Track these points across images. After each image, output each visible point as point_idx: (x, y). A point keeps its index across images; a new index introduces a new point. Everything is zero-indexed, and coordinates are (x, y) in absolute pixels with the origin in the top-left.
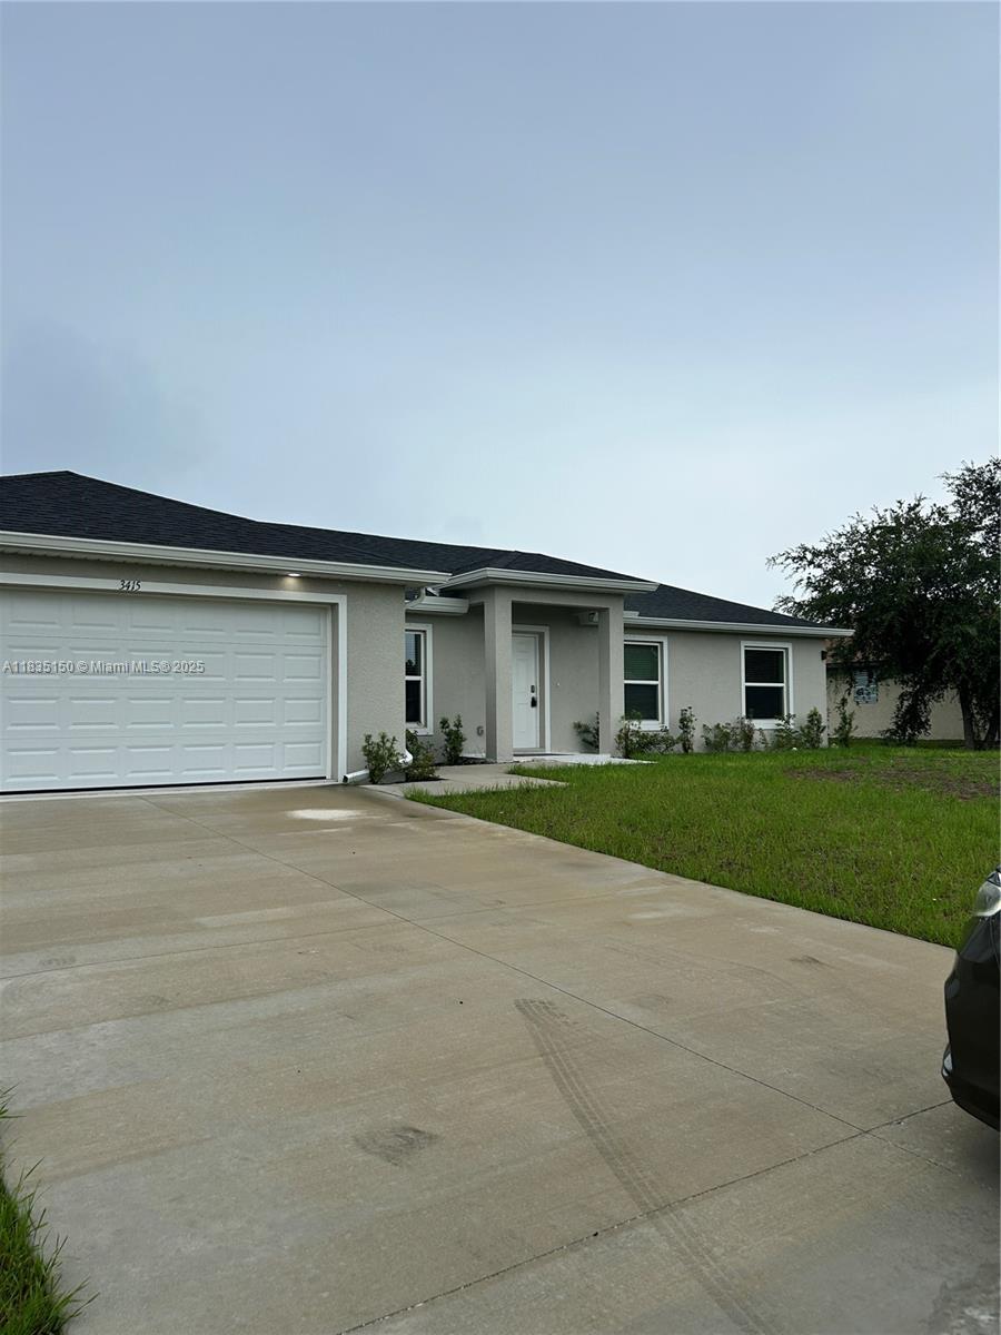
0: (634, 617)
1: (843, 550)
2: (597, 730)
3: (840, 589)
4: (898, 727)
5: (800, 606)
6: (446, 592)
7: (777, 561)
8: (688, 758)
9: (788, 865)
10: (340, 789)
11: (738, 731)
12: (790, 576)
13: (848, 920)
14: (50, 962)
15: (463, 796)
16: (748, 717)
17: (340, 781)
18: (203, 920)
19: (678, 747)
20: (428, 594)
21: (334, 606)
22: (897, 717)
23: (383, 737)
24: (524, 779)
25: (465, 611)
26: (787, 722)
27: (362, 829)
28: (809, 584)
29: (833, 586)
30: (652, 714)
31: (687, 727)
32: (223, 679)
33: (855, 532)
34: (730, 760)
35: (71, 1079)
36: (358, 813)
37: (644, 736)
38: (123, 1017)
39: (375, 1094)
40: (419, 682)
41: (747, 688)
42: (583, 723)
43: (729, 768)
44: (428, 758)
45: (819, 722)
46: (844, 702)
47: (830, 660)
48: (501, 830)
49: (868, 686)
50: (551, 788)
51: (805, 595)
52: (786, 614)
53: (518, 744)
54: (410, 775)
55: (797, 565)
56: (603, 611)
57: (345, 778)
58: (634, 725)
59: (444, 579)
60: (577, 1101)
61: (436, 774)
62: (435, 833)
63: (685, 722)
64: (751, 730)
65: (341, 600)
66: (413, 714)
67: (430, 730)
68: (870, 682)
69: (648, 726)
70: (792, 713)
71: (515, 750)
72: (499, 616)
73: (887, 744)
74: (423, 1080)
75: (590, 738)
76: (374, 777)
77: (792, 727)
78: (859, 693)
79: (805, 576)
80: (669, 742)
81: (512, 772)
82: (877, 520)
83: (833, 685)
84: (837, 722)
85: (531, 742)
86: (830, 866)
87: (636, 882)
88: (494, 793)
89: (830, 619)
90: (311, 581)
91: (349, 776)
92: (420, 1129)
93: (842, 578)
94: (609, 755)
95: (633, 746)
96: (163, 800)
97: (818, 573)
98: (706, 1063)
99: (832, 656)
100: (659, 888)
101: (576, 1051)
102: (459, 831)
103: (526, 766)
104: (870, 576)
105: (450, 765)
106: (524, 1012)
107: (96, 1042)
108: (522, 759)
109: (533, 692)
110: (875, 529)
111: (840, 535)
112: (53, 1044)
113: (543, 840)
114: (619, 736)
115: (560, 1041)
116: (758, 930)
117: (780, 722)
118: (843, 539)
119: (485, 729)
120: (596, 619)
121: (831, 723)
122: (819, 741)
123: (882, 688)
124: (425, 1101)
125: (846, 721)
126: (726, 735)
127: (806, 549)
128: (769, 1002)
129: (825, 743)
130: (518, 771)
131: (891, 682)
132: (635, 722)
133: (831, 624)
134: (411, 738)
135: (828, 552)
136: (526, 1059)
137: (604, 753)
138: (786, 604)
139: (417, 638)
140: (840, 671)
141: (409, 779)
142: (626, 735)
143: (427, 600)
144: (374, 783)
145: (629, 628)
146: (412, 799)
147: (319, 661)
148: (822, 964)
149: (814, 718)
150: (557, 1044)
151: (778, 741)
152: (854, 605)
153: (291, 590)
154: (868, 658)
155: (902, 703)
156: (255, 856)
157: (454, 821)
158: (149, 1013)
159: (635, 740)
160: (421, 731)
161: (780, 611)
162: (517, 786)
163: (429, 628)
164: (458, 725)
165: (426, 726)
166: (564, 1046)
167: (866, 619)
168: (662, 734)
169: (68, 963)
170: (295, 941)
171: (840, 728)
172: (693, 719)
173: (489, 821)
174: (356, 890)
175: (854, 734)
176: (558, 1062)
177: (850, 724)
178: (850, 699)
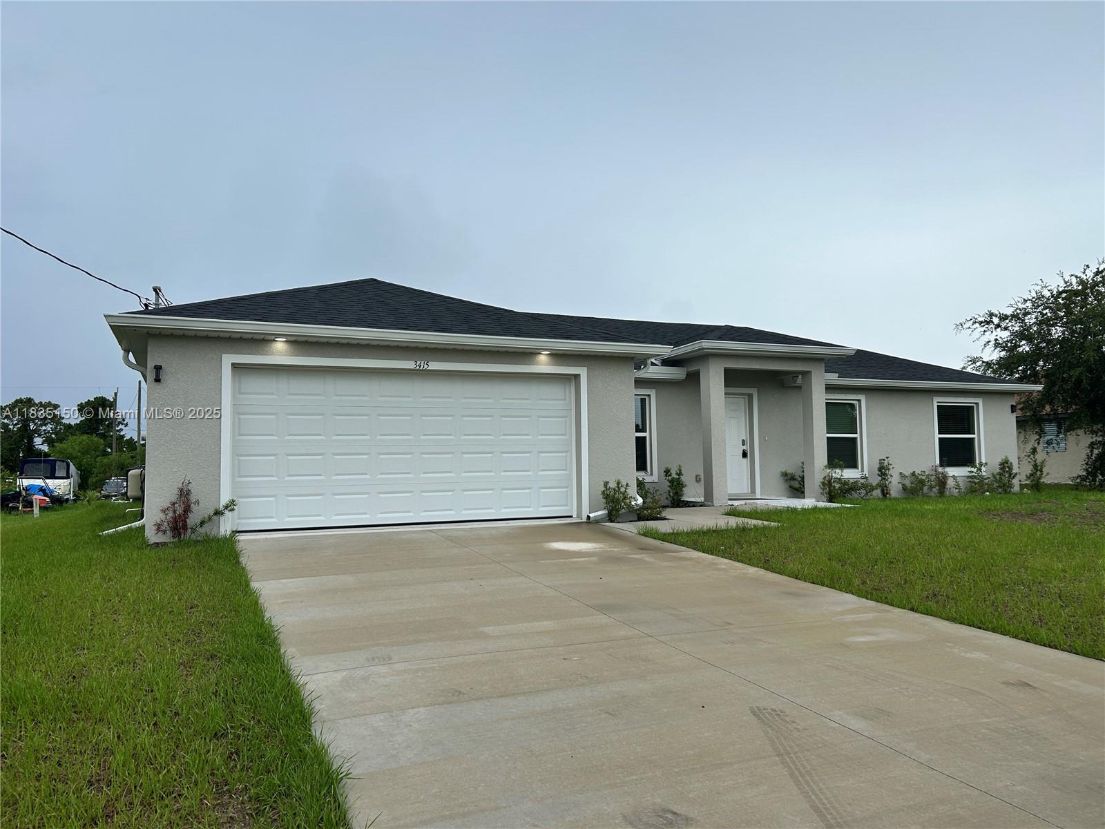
0: (833, 378)
1: (1030, 313)
2: (803, 478)
3: (1027, 349)
4: (1088, 473)
5: (988, 365)
6: (667, 362)
7: (965, 326)
8: (888, 502)
9: (992, 597)
10: (584, 526)
11: (933, 478)
12: (978, 339)
13: (1056, 648)
14: (373, 659)
15: (688, 534)
16: (941, 465)
17: (584, 519)
18: (486, 629)
19: (877, 493)
20: (653, 364)
21: (577, 377)
22: (1087, 464)
23: (618, 484)
24: (740, 520)
25: (684, 377)
26: (980, 470)
27: (606, 559)
28: (997, 345)
29: (1020, 346)
30: (853, 464)
31: (885, 474)
32: (492, 437)
33: (1040, 297)
34: (925, 503)
35: (395, 752)
36: (601, 545)
37: (845, 483)
38: (431, 704)
39: (637, 780)
40: (645, 437)
41: (940, 439)
42: (789, 471)
43: (927, 510)
44: (654, 501)
45: (1011, 468)
46: (1034, 451)
47: (1019, 413)
48: (724, 562)
49: (1057, 436)
50: (765, 528)
51: (993, 355)
52: (974, 372)
53: (733, 489)
54: (640, 515)
55: (984, 328)
56: (806, 374)
57: (589, 517)
58: (837, 473)
59: (667, 351)
60: (813, 797)
61: (663, 514)
62: (666, 563)
63: (883, 470)
64: (945, 477)
65: (583, 372)
66: (641, 465)
67: (655, 478)
68: (1059, 432)
69: (849, 474)
70: (984, 461)
71: (729, 495)
72: (713, 381)
73: (1077, 489)
74: (677, 770)
75: (796, 485)
76: (611, 517)
77: (984, 474)
78: (1049, 443)
79: (992, 338)
80: (869, 488)
81: (728, 514)
82: (1062, 284)
83: (1022, 436)
84: (1028, 469)
85: (745, 489)
86: (1034, 599)
87: (848, 610)
88: (714, 531)
89: (1017, 376)
90: (559, 357)
91: (591, 515)
92: (678, 812)
93: (1029, 339)
94: (815, 500)
95: (834, 491)
96: (448, 533)
97: (1005, 335)
98: (930, 772)
99: (1022, 409)
100: (870, 616)
101: (809, 753)
102: (688, 562)
103: (741, 508)
104: (1056, 336)
105: (673, 507)
106: (759, 718)
107: (412, 724)
108: (736, 503)
109: (743, 445)
110: (1060, 293)
111: (1025, 301)
112: (381, 724)
113: (761, 572)
114: (823, 484)
115: (793, 744)
116: (968, 655)
117: (973, 469)
118: (1029, 304)
119: (702, 477)
120: (799, 380)
121: (1022, 471)
122: (1011, 486)
123: (1071, 437)
124: (680, 789)
125: (1037, 468)
126: (922, 482)
127: (991, 315)
128: (986, 720)
129: (1016, 488)
130: (733, 513)
131: (1081, 432)
132: (838, 471)
133: (1020, 380)
134: (640, 484)
135: (1015, 317)
136: (764, 758)
137: (810, 497)
138: (974, 363)
139: (643, 401)
140: (1030, 423)
141: (640, 518)
142: (830, 481)
143: (652, 369)
144: (612, 522)
145: (830, 388)
146: (645, 535)
147: (566, 421)
148: (1034, 688)
149: (1005, 465)
150: (791, 747)
151: (971, 487)
152: (1041, 363)
153: (543, 364)
154: (1056, 410)
155: (1092, 451)
156: (522, 579)
157: (683, 554)
158: (450, 703)
159: (837, 486)
160: (648, 479)
161: (969, 370)
162: (734, 525)
163: (653, 393)
164: (680, 474)
165: (652, 474)
166: (796, 749)
167: (1054, 375)
168: (862, 481)
169: (386, 660)
170: (560, 649)
171: (1031, 475)
172: (891, 467)
173: (712, 554)
174: (604, 609)
175: (1046, 480)
176: (794, 762)
177: (1041, 471)
178: (1039, 449)
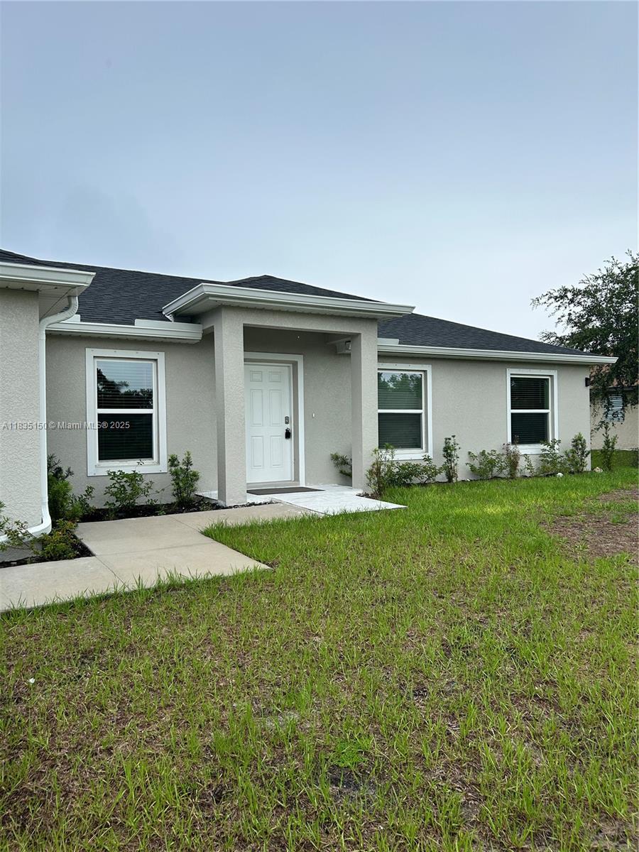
0: (392, 344)
1: (600, 291)
3: (598, 325)
5: (561, 339)
7: (541, 301)
11: (503, 458)
12: (553, 314)
16: (513, 443)
19: (441, 477)
25: (199, 337)
26: (552, 447)
28: (570, 320)
29: (591, 321)
30: (413, 443)
31: (450, 455)
33: (610, 274)
40: (151, 415)
41: (512, 414)
42: (340, 454)
45: (583, 446)
46: (603, 424)
47: (592, 386)
49: (622, 409)
51: (566, 330)
55: (559, 303)
56: (354, 337)
58: (386, 455)
63: (448, 451)
64: (516, 456)
68: (624, 405)
69: (409, 456)
70: (557, 438)
75: (345, 469)
77: (557, 451)
78: (615, 415)
79: (566, 313)
80: (432, 472)
82: (630, 262)
84: (600, 446)
89: (590, 348)
93: (600, 315)
97: (579, 309)
99: (594, 383)
109: (287, 423)
110: (629, 270)
111: (597, 278)
114: (371, 472)
117: (545, 447)
118: (600, 281)
120: (348, 345)
121: (594, 447)
122: (583, 465)
125: (609, 444)
126: (492, 463)
127: (566, 290)
129: (588, 467)
132: (392, 452)
135: (587, 293)
137: (357, 488)
138: (549, 338)
140: (600, 396)
142: (380, 468)
145: (383, 356)
149: (578, 442)
151: (544, 467)
154: (622, 384)
164: (188, 463)
165: (157, 463)
167: (621, 350)
168: (425, 464)
171: (603, 451)
172: (457, 447)
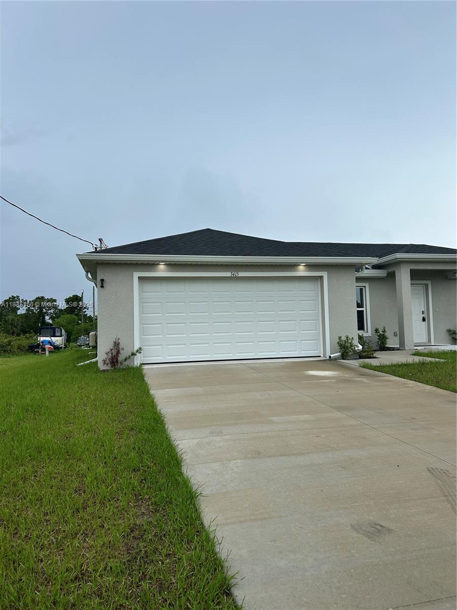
6: (375, 267)
10: (328, 362)
14: (213, 433)
15: (389, 366)
17: (328, 358)
18: (273, 418)
20: (366, 268)
21: (321, 277)
23: (347, 338)
24: (421, 358)
25: (385, 275)
27: (341, 380)
35: (225, 483)
36: (337, 373)
38: (244, 458)
39: (359, 506)
40: (363, 311)
42: (452, 329)
44: (369, 348)
48: (411, 383)
50: (436, 363)
53: (417, 340)
54: (361, 356)
59: (375, 260)
61: (375, 355)
62: (376, 383)
65: (325, 274)
66: (361, 326)
67: (369, 334)
71: (415, 343)
72: (404, 277)
74: (383, 501)
75: (456, 337)
76: (344, 356)
81: (414, 355)
85: (423, 339)
88: (405, 365)
90: (311, 266)
91: (332, 356)
92: (383, 525)
102: (389, 383)
103: (421, 351)
105: (380, 351)
106: (432, 474)
107: (234, 468)
108: (419, 348)
112: (217, 468)
119: (398, 333)
124: (385, 512)
130: (417, 354)
134: (360, 338)
136: (436, 497)
139: (361, 290)
143: (366, 271)
144: (344, 359)
146: (363, 367)
147: (315, 303)
153: (302, 271)
156: (292, 391)
158: (254, 458)
160: (365, 335)
162: (418, 361)
163: (367, 285)
164: (384, 331)
169: (220, 434)
170: (314, 430)
173: (404, 378)
174: (340, 409)
